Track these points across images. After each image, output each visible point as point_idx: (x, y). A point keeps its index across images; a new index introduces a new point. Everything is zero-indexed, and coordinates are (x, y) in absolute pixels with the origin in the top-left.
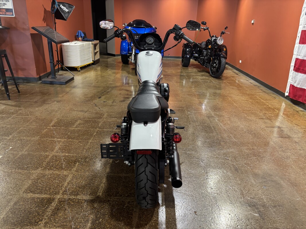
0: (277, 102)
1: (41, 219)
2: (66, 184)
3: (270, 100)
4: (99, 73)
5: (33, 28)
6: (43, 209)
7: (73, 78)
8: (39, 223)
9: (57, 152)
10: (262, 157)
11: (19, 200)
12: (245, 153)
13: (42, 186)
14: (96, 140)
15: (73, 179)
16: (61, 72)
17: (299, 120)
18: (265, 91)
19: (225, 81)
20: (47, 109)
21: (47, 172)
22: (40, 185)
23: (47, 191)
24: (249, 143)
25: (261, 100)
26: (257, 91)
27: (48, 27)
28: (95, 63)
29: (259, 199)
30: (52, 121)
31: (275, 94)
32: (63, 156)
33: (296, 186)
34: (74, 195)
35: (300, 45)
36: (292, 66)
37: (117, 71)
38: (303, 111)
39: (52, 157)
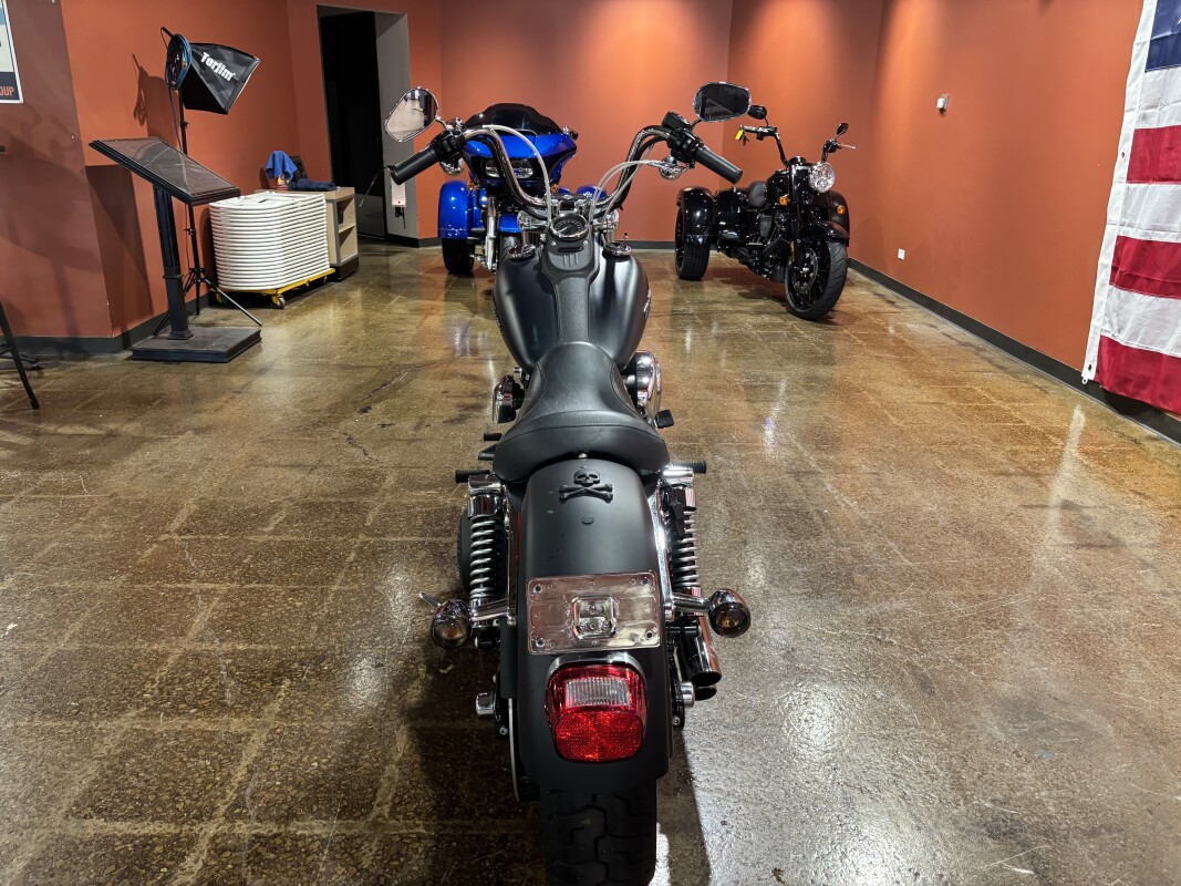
0: (1052, 405)
2: (240, 774)
3: (1027, 400)
4: (358, 312)
5: (96, 145)
7: (258, 333)
9: (201, 640)
10: (1019, 630)
11: (48, 848)
12: (952, 615)
13: (142, 784)
14: (355, 581)
15: (269, 751)
16: (207, 314)
17: (1148, 476)
18: (1001, 363)
19: (845, 331)
20: (155, 461)
21: (162, 725)
22: (133, 780)
23: (163, 806)
24: (962, 575)
25: (992, 399)
26: (975, 366)
27: (156, 142)
28: (341, 273)
29: (1027, 807)
30: (177, 511)
31: (1041, 377)
32: (226, 656)
34: (277, 820)
35: (1133, 186)
36: (1106, 266)
37: (430, 302)
38: (1156, 439)
39: (181, 658)
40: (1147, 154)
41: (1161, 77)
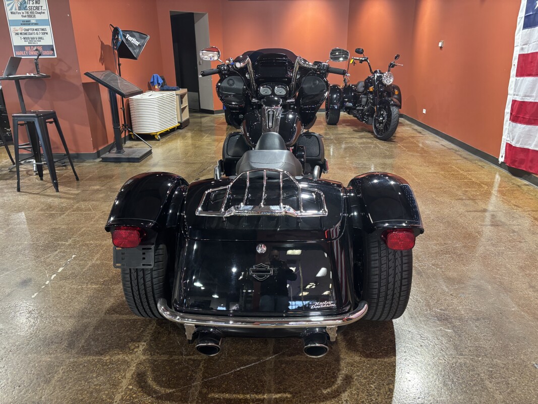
0: (486, 173)
1: (137, 345)
3: (474, 171)
4: (190, 141)
5: (87, 74)
6: (138, 333)
7: (151, 150)
8: (135, 350)
10: (459, 255)
11: (101, 323)
12: (432, 250)
16: (129, 143)
17: (522, 199)
18: (465, 156)
19: (399, 145)
24: (438, 236)
25: (460, 171)
26: (453, 158)
27: (108, 72)
28: (182, 126)
31: (482, 161)
33: (510, 292)
35: (518, 78)
36: (508, 113)
37: (220, 137)
38: (528, 185)
40: (524, 64)
41: (528, 32)
